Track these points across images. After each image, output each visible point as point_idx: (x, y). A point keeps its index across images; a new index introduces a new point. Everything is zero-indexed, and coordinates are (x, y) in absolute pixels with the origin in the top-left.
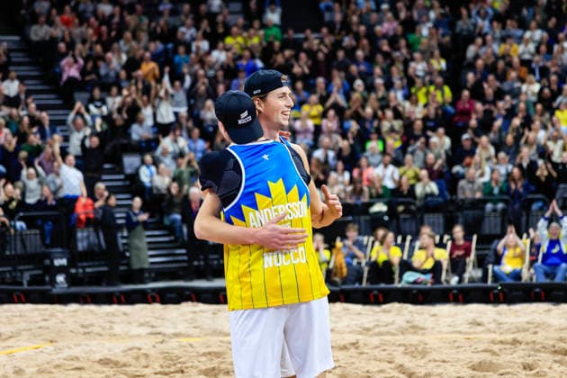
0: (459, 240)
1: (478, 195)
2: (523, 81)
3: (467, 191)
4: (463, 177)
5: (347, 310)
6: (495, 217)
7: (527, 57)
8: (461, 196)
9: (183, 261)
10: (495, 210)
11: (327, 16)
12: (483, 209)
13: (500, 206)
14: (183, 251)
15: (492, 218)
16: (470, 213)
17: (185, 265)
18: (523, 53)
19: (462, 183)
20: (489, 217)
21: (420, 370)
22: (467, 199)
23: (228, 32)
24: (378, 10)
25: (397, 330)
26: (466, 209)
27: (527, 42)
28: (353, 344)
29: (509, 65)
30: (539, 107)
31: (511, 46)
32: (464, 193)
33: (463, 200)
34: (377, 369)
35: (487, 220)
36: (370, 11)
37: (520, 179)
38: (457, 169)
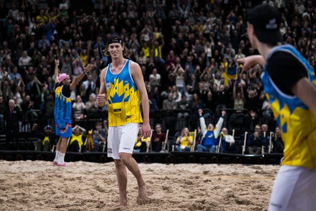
0: (159, 132)
1: (175, 108)
3: (167, 106)
4: (167, 98)
5: (84, 164)
6: (182, 120)
7: (207, 32)
8: (164, 109)
9: (3, 141)
10: (183, 117)
11: (96, 6)
12: (176, 116)
13: (186, 114)
14: (5, 136)
15: (181, 122)
16: (168, 118)
17: (4, 143)
18: (206, 30)
19: (165, 101)
20: (179, 120)
21: (108, 189)
22: (167, 110)
23: (38, 13)
24: (125, 4)
25: (105, 172)
26: (167, 116)
27: (208, 23)
28: (78, 178)
29: (197, 36)
30: (213, 60)
31: (199, 26)
32: (166, 107)
33: (165, 111)
34: (85, 188)
36: (120, 4)
37: (197, 100)
38: (164, 93)
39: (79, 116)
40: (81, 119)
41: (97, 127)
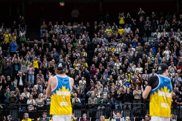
0: (85, 119)
2: (115, 61)
7: (118, 53)
10: (101, 109)
12: (97, 108)
13: (103, 107)
18: (116, 52)
20: (99, 111)
24: (63, 34)
27: (118, 47)
30: (121, 71)
31: (112, 48)
35: (97, 112)
36: (60, 33)
39: (31, 108)
40: (32, 110)
41: (43, 116)
